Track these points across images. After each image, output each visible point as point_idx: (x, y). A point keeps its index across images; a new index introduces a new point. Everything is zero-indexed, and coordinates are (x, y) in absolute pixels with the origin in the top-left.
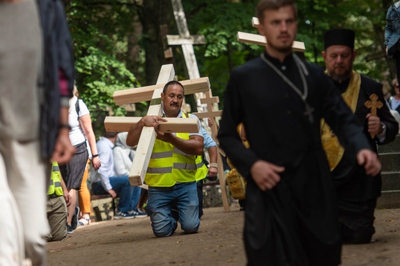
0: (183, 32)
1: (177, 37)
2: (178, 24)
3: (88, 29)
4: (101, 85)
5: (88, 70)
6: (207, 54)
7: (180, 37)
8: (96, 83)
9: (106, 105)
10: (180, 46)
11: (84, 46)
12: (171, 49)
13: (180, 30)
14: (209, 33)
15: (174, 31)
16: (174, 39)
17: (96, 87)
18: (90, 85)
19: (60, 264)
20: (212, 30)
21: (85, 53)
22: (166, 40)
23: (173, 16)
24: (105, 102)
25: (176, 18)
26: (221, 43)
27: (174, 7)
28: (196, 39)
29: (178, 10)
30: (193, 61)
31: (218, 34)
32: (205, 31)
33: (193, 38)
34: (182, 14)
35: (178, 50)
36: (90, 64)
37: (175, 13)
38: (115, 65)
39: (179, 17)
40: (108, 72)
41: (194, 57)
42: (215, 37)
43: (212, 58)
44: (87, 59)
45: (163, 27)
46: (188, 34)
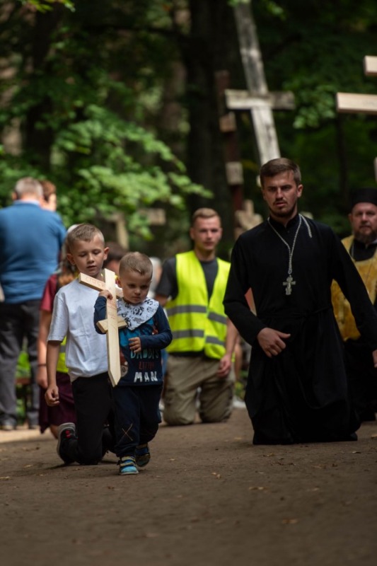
0: (256, 86)
1: (244, 93)
2: (248, 71)
3: (89, 74)
4: (105, 174)
5: (85, 146)
6: (299, 123)
7: (250, 96)
8: (96, 170)
9: (112, 208)
10: (248, 112)
11: (79, 103)
12: (231, 117)
13: (250, 81)
14: (303, 87)
15: (240, 84)
16: (238, 98)
17: (95, 176)
18: (85, 173)
19: (7, 505)
20: (308, 81)
21: (82, 116)
22: (224, 99)
23: (239, 56)
24: (111, 203)
25: (245, 60)
26: (325, 104)
27: (243, 40)
28: (278, 98)
29: (249, 46)
30: (270, 138)
31: (320, 88)
32: (296, 83)
33: (272, 97)
34: (255, 53)
35: (245, 118)
36: (87, 135)
37: (244, 51)
38: (133, 136)
39: (250, 59)
40: (119, 151)
41: (273, 132)
42: (314, 94)
43: (307, 130)
44: (82, 128)
45: (222, 75)
46: (263, 89)
